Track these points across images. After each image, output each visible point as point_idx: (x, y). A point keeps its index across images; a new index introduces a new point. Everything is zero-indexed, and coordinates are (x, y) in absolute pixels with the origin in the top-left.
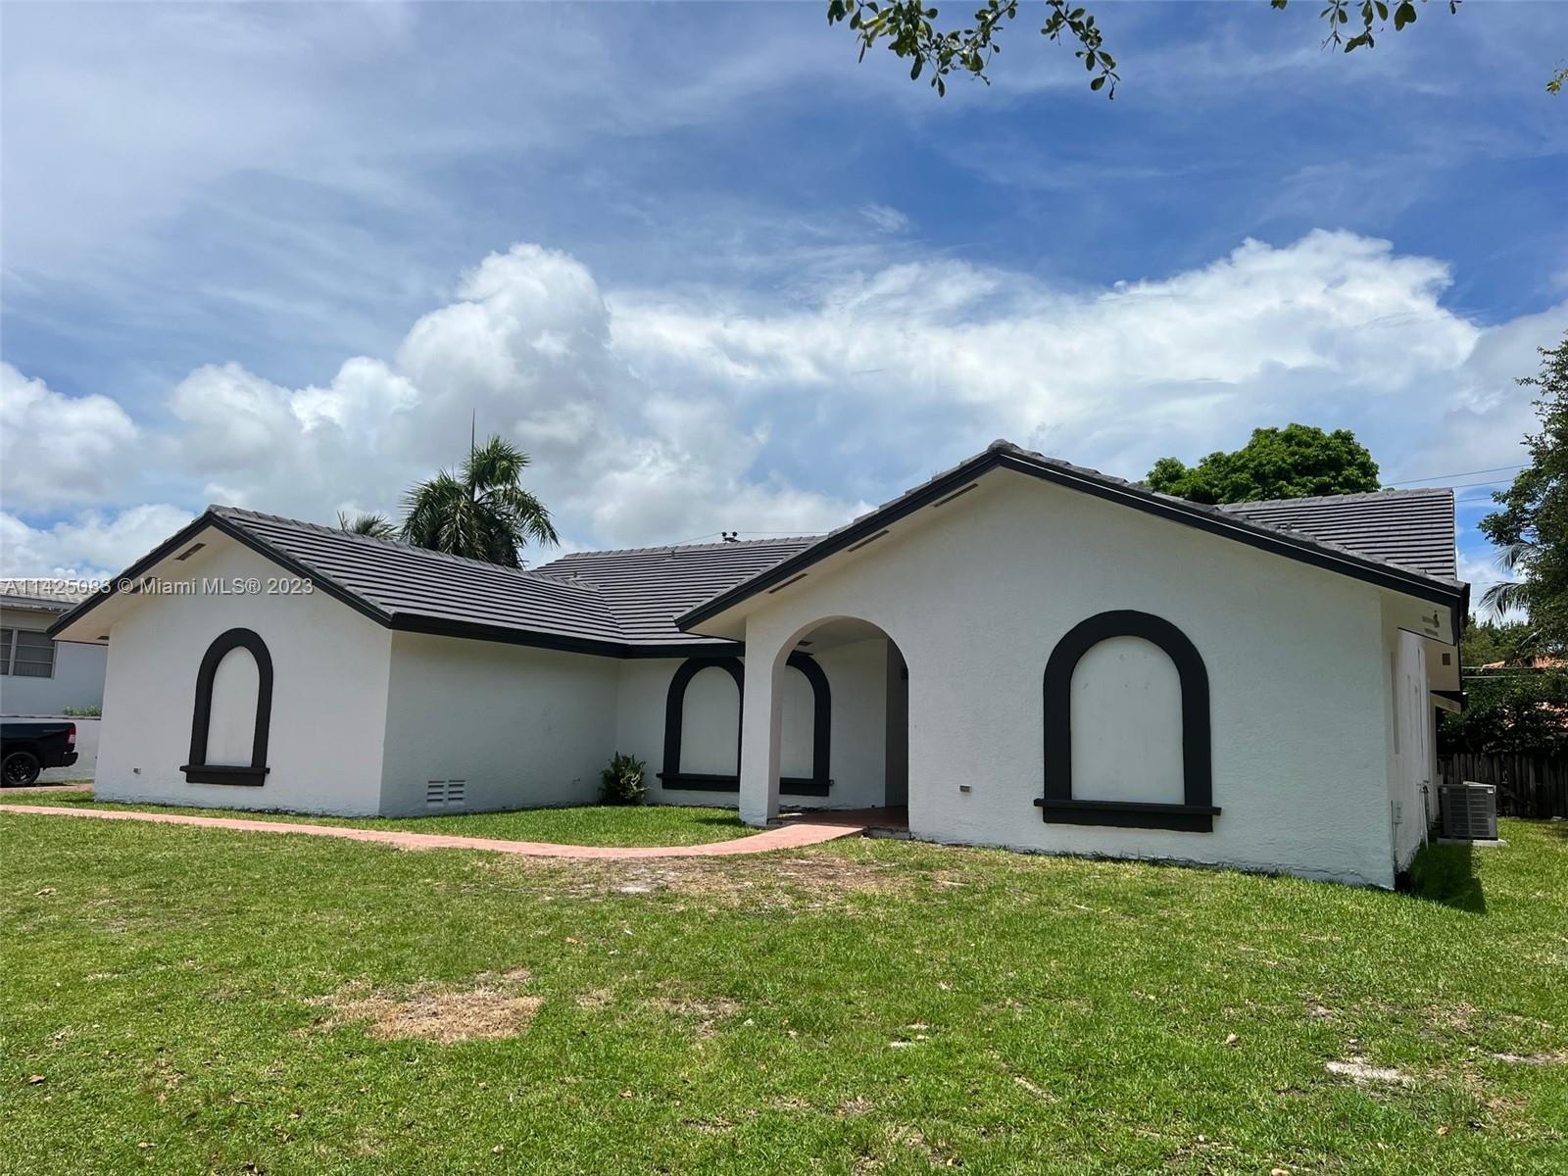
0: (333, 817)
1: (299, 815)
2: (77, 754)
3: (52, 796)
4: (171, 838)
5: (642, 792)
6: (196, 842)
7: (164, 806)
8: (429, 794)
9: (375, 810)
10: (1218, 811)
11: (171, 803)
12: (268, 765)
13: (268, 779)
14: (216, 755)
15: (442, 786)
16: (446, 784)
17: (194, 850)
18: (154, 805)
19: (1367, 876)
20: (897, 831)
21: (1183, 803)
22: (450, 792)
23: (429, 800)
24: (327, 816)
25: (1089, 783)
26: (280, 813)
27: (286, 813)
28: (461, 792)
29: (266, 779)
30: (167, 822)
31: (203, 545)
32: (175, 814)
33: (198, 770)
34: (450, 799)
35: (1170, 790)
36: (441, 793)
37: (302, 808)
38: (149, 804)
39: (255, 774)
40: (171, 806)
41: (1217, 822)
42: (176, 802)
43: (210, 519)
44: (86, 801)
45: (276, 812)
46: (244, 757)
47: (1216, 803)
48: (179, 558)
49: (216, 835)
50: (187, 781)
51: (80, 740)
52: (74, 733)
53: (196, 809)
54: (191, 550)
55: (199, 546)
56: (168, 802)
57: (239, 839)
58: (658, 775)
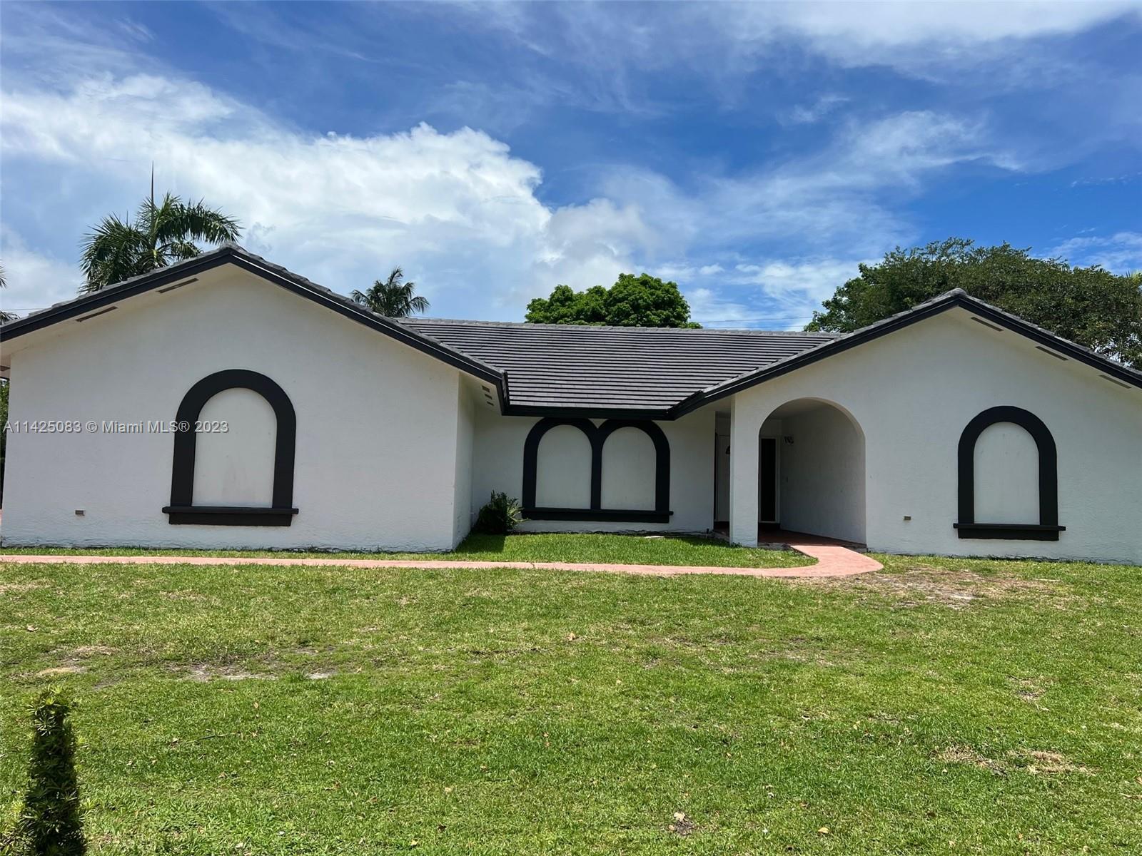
9: (448, 544)
11: (145, 546)
12: (296, 504)
21: (1039, 523)
25: (984, 513)
29: (295, 519)
31: (196, 280)
35: (1031, 515)
41: (1062, 534)
43: (231, 255)
47: (1060, 523)
48: (160, 291)
54: (180, 284)
55: (192, 281)
58: (519, 508)
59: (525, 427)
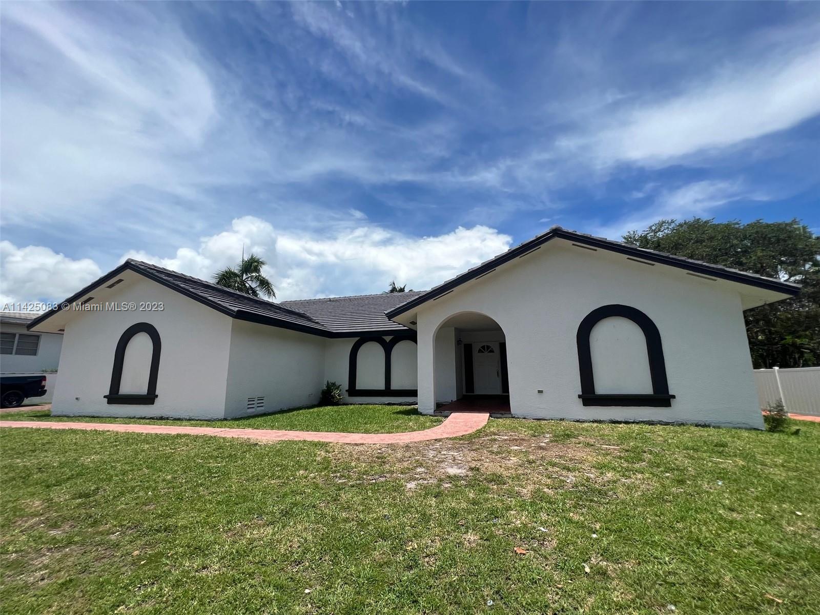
0: (197, 420)
1: (175, 419)
2: (46, 390)
3: (25, 413)
4: (99, 443)
5: (341, 399)
6: (116, 446)
7: (93, 417)
8: (248, 405)
9: (221, 415)
10: (674, 397)
11: (98, 415)
12: (157, 393)
13: (157, 400)
14: (126, 388)
15: (254, 401)
16: (256, 399)
17: (116, 453)
18: (87, 417)
19: (751, 424)
20: (505, 414)
21: (652, 393)
22: (258, 403)
23: (248, 408)
24: (193, 420)
25: (602, 387)
26: (164, 419)
27: (167, 419)
28: (262, 403)
29: (155, 400)
30: (95, 430)
31: (122, 280)
32: (100, 423)
33: (114, 397)
34: (258, 407)
35: (645, 387)
36: (253, 404)
37: (177, 416)
38: (84, 416)
39: (149, 398)
40: (98, 417)
41: (673, 401)
42: (100, 415)
43: (128, 265)
44: (46, 416)
45: (161, 418)
46: (143, 390)
47: (671, 392)
48: (108, 287)
49: (130, 439)
50: (108, 403)
51: (47, 384)
52: (45, 380)
53: (113, 419)
54: (115, 283)
55: (120, 281)
56: (96, 415)
57: (146, 441)
58: (346, 391)
59: (349, 344)
